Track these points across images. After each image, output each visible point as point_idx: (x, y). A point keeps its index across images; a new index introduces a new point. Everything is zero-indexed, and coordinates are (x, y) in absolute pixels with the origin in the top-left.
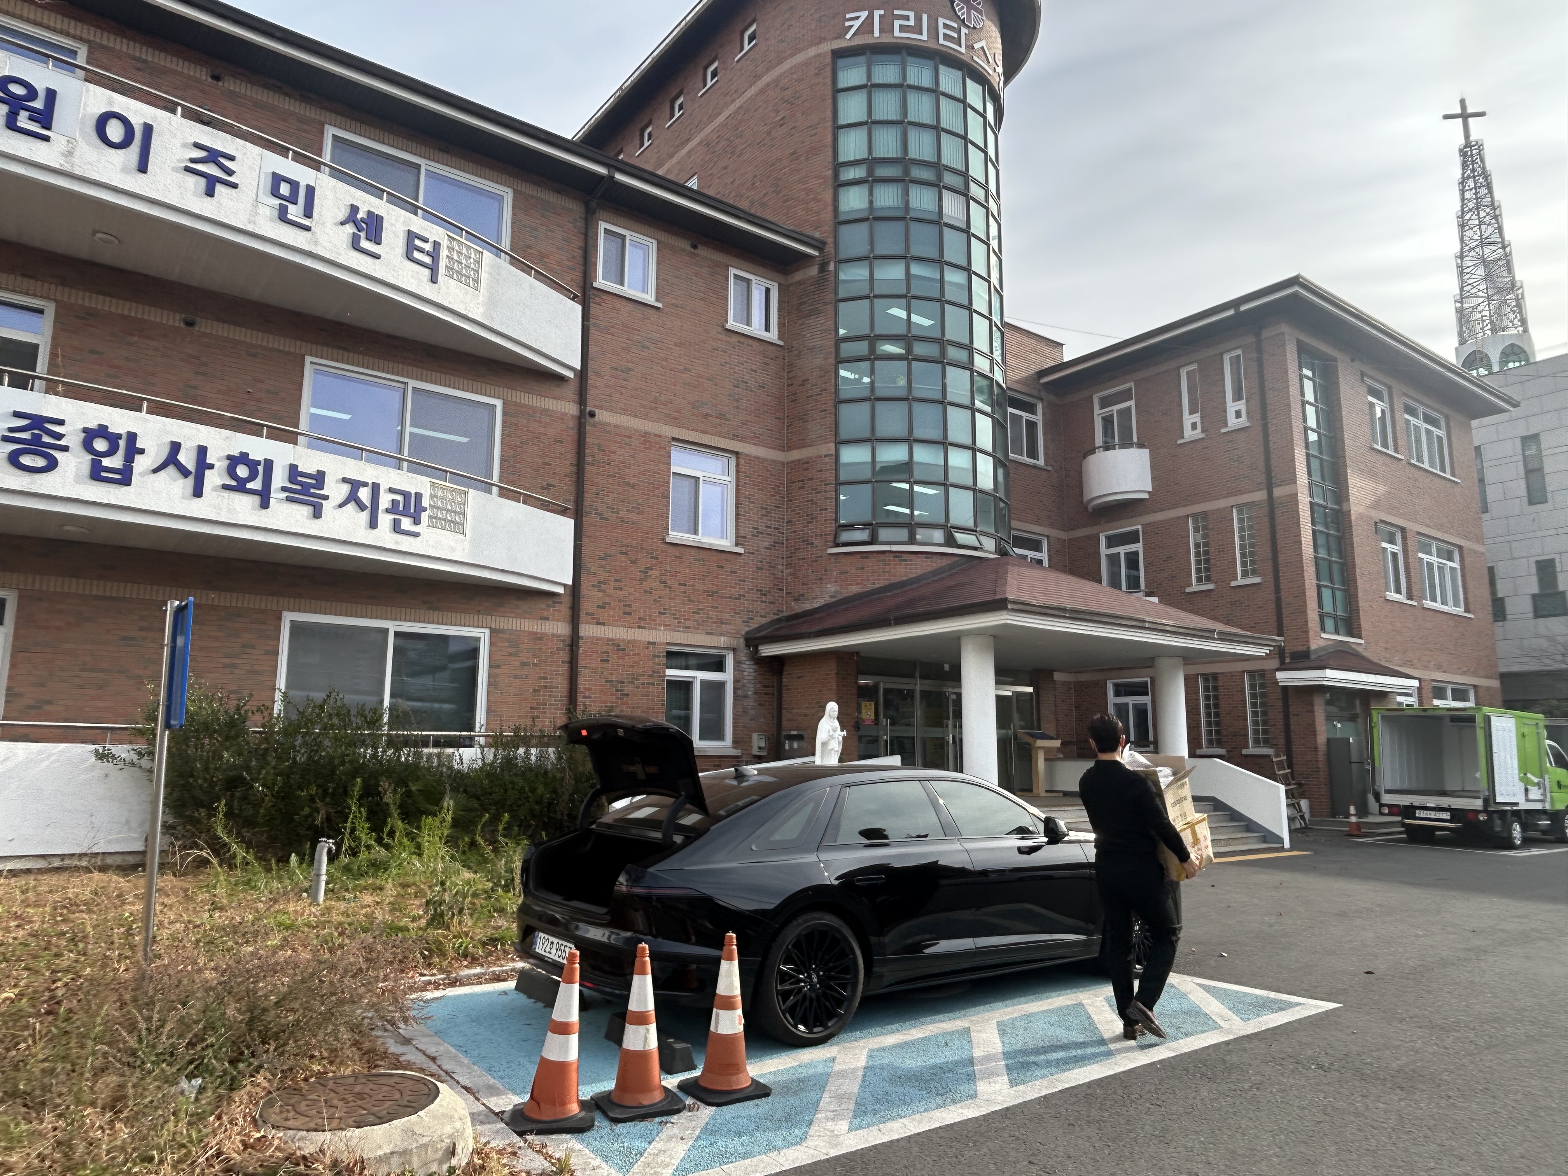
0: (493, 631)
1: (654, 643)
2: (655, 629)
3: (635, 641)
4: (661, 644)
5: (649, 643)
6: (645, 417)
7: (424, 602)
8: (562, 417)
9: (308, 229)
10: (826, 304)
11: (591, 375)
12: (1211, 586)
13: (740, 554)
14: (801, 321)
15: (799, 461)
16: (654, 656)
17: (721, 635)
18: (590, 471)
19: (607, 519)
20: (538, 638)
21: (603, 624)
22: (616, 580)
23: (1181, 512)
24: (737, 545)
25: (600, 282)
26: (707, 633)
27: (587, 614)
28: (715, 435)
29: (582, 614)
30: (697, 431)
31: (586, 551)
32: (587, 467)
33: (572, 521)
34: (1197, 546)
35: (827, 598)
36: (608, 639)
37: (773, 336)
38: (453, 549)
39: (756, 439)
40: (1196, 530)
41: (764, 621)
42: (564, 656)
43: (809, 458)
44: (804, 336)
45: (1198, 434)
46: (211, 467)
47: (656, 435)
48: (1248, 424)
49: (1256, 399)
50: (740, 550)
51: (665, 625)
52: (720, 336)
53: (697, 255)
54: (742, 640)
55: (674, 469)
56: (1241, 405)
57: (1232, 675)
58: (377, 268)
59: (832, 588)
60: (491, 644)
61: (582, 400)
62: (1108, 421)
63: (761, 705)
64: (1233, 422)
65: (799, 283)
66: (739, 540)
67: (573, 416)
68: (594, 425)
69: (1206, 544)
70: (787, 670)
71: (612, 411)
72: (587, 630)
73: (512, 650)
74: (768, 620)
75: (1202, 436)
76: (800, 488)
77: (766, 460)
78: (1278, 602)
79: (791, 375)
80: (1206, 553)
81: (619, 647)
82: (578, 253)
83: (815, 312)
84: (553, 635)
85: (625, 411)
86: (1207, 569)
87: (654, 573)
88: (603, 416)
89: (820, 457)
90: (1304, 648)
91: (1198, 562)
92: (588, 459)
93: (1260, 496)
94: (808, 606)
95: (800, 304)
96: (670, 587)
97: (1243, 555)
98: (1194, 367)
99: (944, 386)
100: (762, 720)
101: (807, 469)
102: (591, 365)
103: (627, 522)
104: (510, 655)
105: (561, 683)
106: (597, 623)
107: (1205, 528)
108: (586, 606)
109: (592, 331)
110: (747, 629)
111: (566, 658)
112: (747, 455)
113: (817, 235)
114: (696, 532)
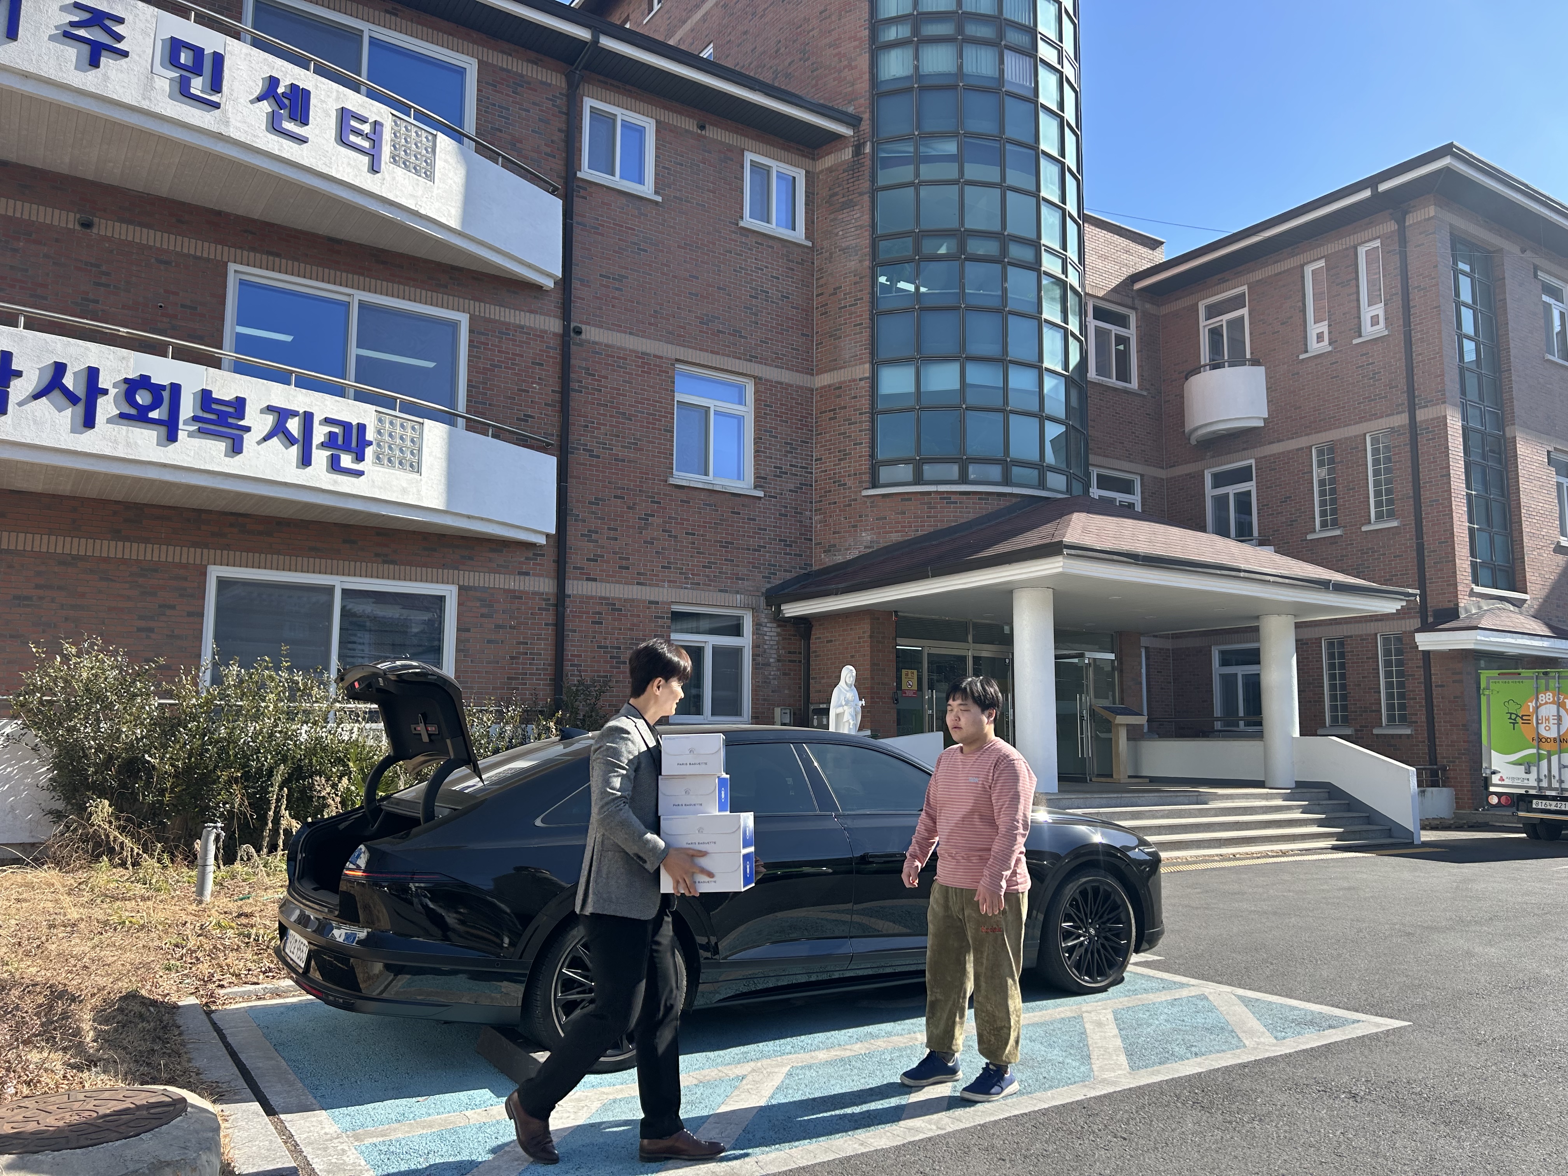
0: (461, 588)
1: (657, 603)
2: (657, 586)
3: (633, 600)
4: (664, 603)
5: (651, 602)
6: (643, 334)
7: (377, 555)
8: (541, 335)
9: (216, 106)
10: (861, 194)
11: (576, 284)
12: (1338, 532)
13: (759, 498)
14: (832, 216)
15: (830, 386)
16: (656, 617)
17: (737, 592)
18: (577, 400)
19: (598, 457)
20: (515, 596)
21: (595, 580)
22: (609, 529)
23: (1302, 442)
24: (756, 487)
25: (586, 172)
26: (720, 591)
27: (575, 568)
28: (729, 356)
29: (569, 568)
30: (707, 351)
31: (573, 494)
32: (572, 394)
33: (554, 460)
34: (1322, 483)
35: (862, 549)
36: (601, 598)
37: (799, 235)
38: (404, 491)
39: (777, 361)
40: (1321, 464)
41: (789, 576)
42: (549, 617)
43: (840, 383)
44: (837, 234)
45: (1324, 346)
46: (105, 392)
47: (655, 356)
48: (1386, 333)
49: (1398, 301)
50: (761, 494)
51: (669, 581)
52: (733, 236)
53: (704, 137)
54: (762, 600)
55: (678, 397)
56: (1379, 310)
57: (1362, 638)
58: (305, 153)
59: (866, 537)
60: (460, 604)
61: (566, 314)
62: (1215, 333)
63: (785, 674)
64: (1369, 331)
65: (830, 170)
66: (760, 481)
67: (555, 334)
68: (581, 345)
69: (1333, 481)
70: (816, 633)
71: (602, 327)
72: (576, 587)
73: (485, 610)
74: (794, 575)
75: (1330, 349)
76: (830, 419)
77: (791, 386)
78: (1420, 549)
79: (821, 282)
80: (1333, 491)
81: (613, 606)
82: (558, 137)
83: (849, 205)
84: (534, 593)
85: (617, 327)
86: (1334, 512)
87: (656, 521)
88: (592, 334)
89: (854, 380)
90: (1452, 605)
91: (1323, 503)
92: (575, 385)
93: (1401, 420)
94: (839, 559)
95: (831, 196)
96: (676, 537)
97: (1378, 494)
98: (1321, 263)
99: (1005, 291)
100: (786, 692)
101: (840, 396)
102: (576, 271)
103: (623, 461)
104: (482, 616)
105: (544, 648)
106: (588, 579)
107: (1332, 461)
108: (575, 559)
109: (577, 231)
110: (769, 586)
111: (551, 619)
112: (766, 380)
113: (851, 110)
114: (706, 474)
